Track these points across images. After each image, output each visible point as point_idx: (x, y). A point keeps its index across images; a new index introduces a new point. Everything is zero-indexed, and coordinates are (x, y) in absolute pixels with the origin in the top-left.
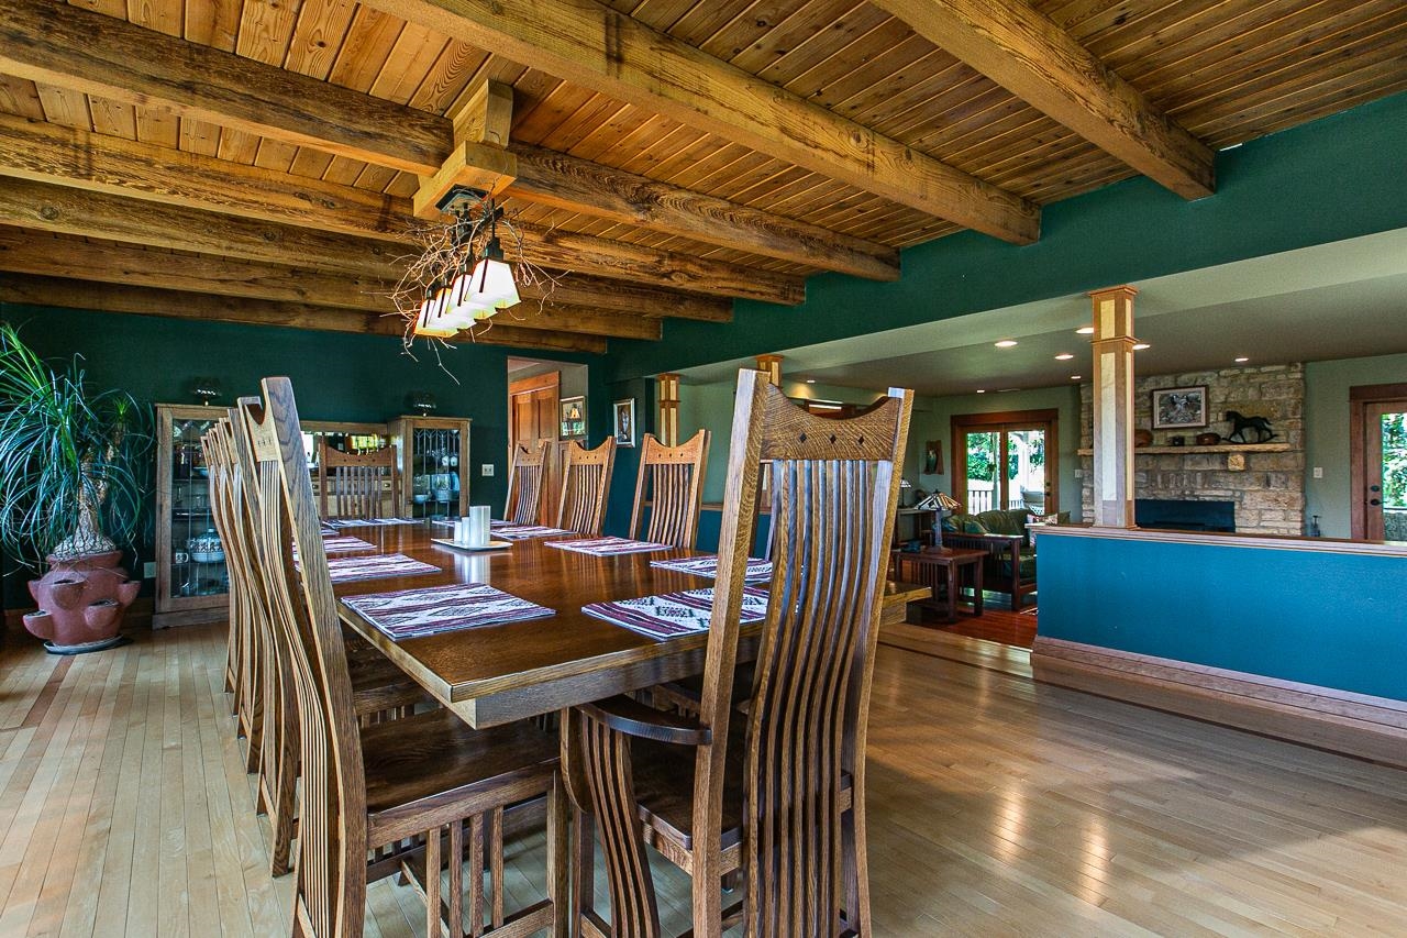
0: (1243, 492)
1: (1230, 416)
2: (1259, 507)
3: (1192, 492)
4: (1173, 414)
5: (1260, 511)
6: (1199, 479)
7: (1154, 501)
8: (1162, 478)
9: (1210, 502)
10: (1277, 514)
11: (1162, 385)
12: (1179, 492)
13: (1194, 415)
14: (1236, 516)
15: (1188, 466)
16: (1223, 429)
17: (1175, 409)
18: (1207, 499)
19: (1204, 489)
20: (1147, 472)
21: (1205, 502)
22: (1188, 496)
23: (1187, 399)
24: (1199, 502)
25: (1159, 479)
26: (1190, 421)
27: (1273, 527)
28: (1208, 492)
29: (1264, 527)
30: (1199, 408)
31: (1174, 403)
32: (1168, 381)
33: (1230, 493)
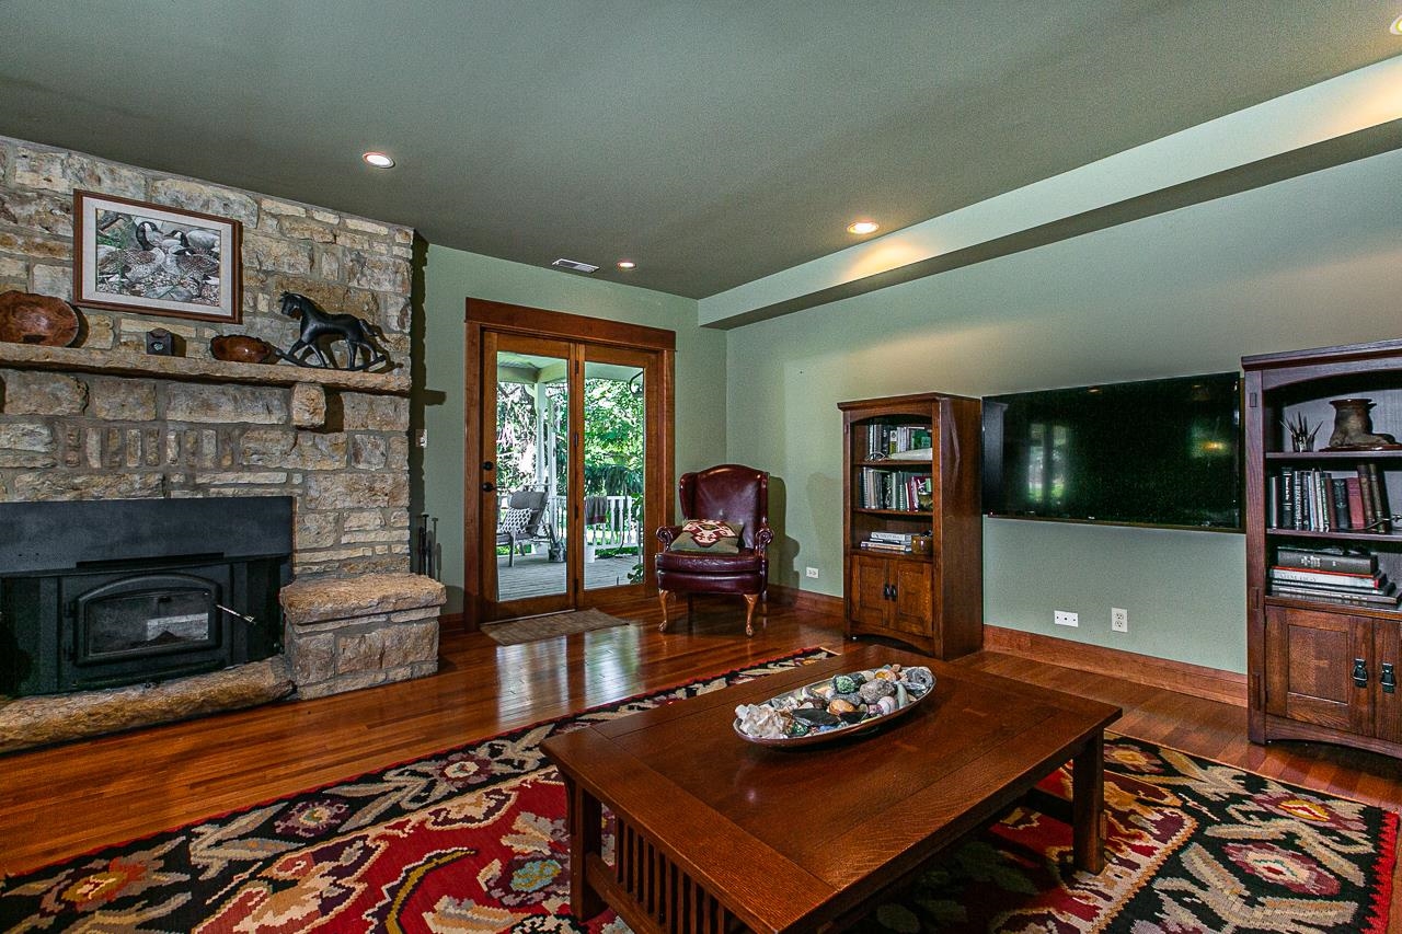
0: (305, 474)
1: (298, 306)
2: (339, 505)
3: (190, 477)
4: (139, 270)
5: (340, 512)
6: (209, 448)
7: (77, 504)
8: (104, 443)
9: (235, 500)
10: (372, 515)
11: (106, 187)
12: (155, 479)
13: (201, 286)
14: (297, 527)
15: (179, 414)
16: (282, 333)
17: (151, 260)
18: (229, 492)
19: (219, 468)
20: (50, 422)
21: (225, 499)
22: (182, 486)
23: (183, 237)
24: (207, 501)
25: (93, 442)
26: (189, 299)
27: (363, 544)
28: (230, 477)
29: (348, 545)
30: (216, 271)
31: (146, 245)
32: (129, 179)
33: (281, 477)
